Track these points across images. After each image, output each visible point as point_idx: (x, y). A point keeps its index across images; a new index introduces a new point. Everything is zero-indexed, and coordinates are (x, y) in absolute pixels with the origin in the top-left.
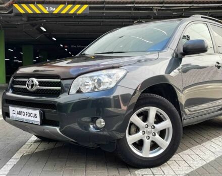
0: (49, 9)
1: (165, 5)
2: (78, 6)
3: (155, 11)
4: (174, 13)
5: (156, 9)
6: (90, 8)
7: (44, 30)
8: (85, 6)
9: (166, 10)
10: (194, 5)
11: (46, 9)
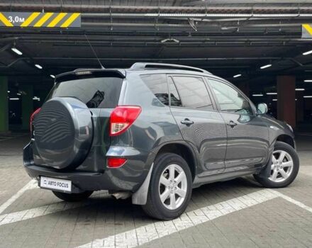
0: (13, 19)
1: (208, 15)
2: (62, 15)
3: (192, 25)
4: (223, 28)
5: (195, 21)
6: (84, 19)
7: (19, 53)
8: (75, 16)
9: (211, 23)
10: (255, 15)
11: (9, 19)
